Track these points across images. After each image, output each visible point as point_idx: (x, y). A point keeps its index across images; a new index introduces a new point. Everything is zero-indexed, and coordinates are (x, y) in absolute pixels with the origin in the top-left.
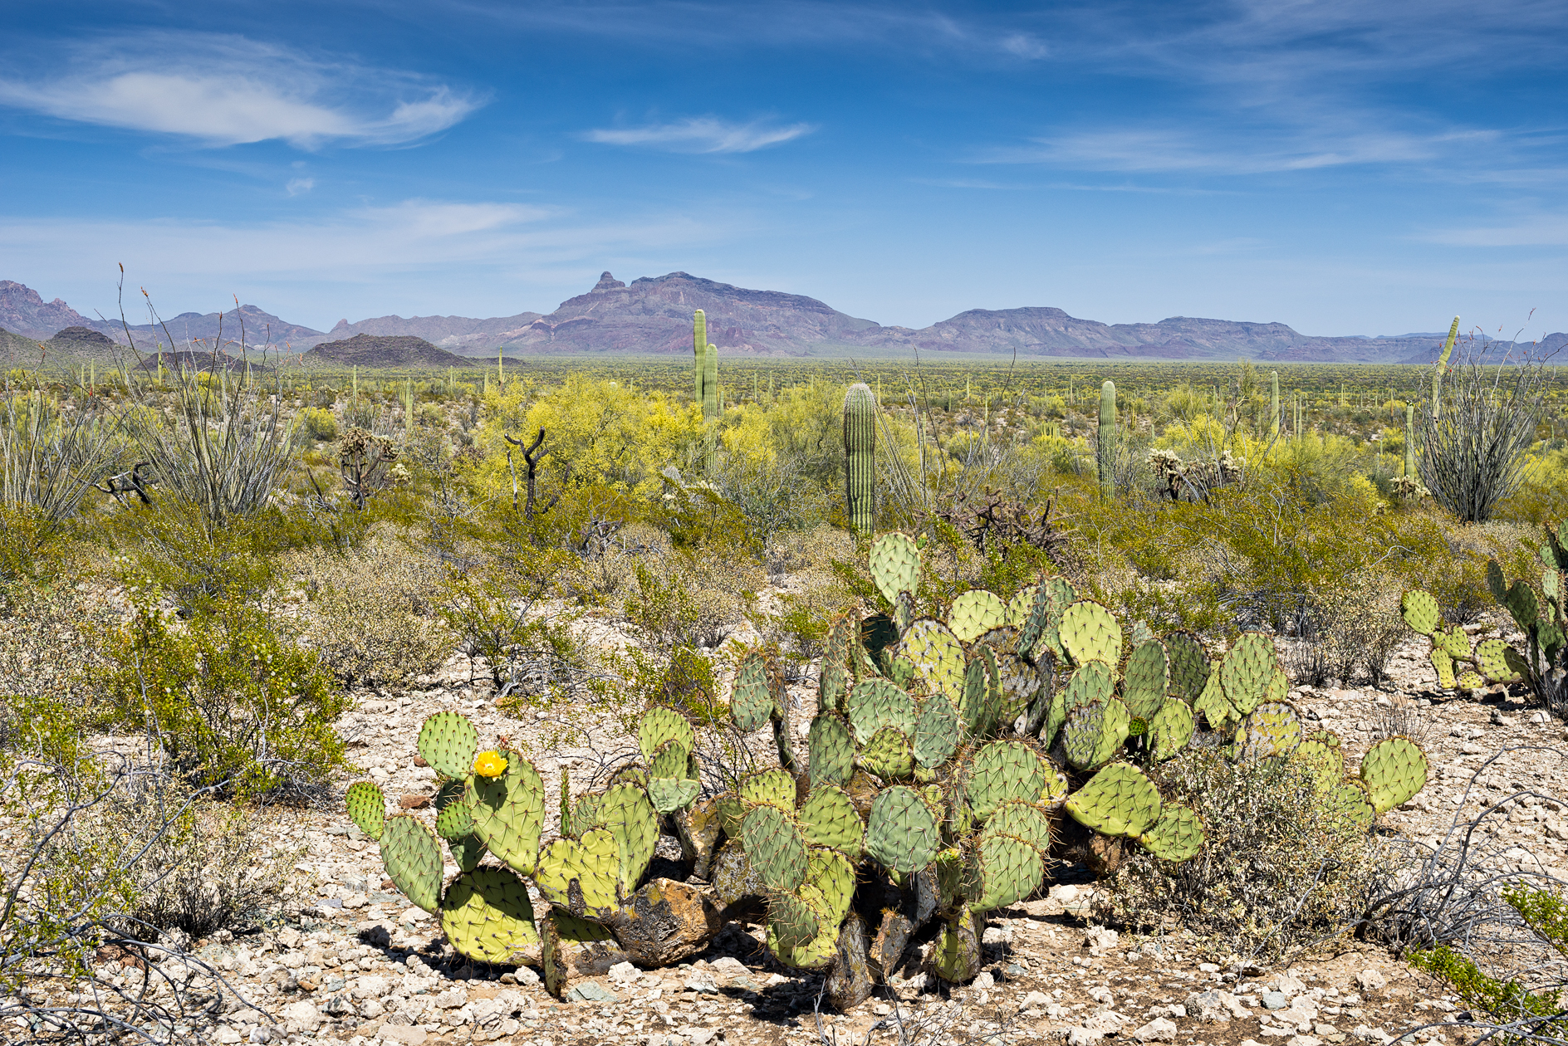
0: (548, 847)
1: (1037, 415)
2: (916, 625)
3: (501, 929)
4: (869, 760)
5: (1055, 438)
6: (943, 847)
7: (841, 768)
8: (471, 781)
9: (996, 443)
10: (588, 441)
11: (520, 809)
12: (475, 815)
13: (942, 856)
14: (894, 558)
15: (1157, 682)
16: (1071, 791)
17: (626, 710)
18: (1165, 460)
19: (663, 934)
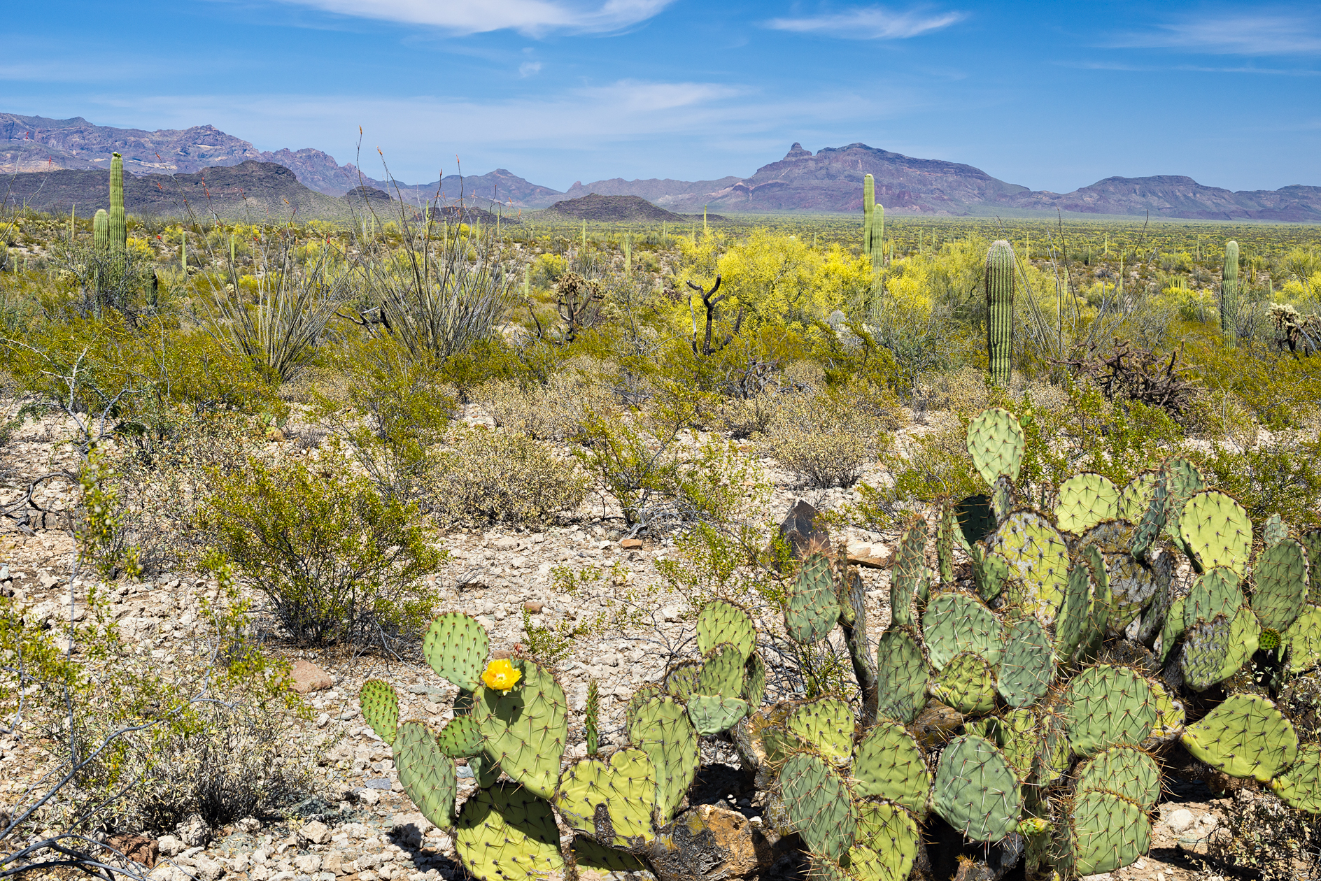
0: (572, 768)
1: (1166, 270)
2: (1013, 518)
3: (522, 853)
4: (945, 689)
5: (1182, 290)
6: (1025, 816)
7: (912, 695)
8: (480, 693)
9: (1129, 294)
10: (769, 285)
11: (538, 724)
12: (485, 730)
13: (1024, 827)
14: (995, 436)
15: (1294, 589)
16: (1188, 722)
17: (696, 591)
18: (1284, 313)
19: (705, 867)
